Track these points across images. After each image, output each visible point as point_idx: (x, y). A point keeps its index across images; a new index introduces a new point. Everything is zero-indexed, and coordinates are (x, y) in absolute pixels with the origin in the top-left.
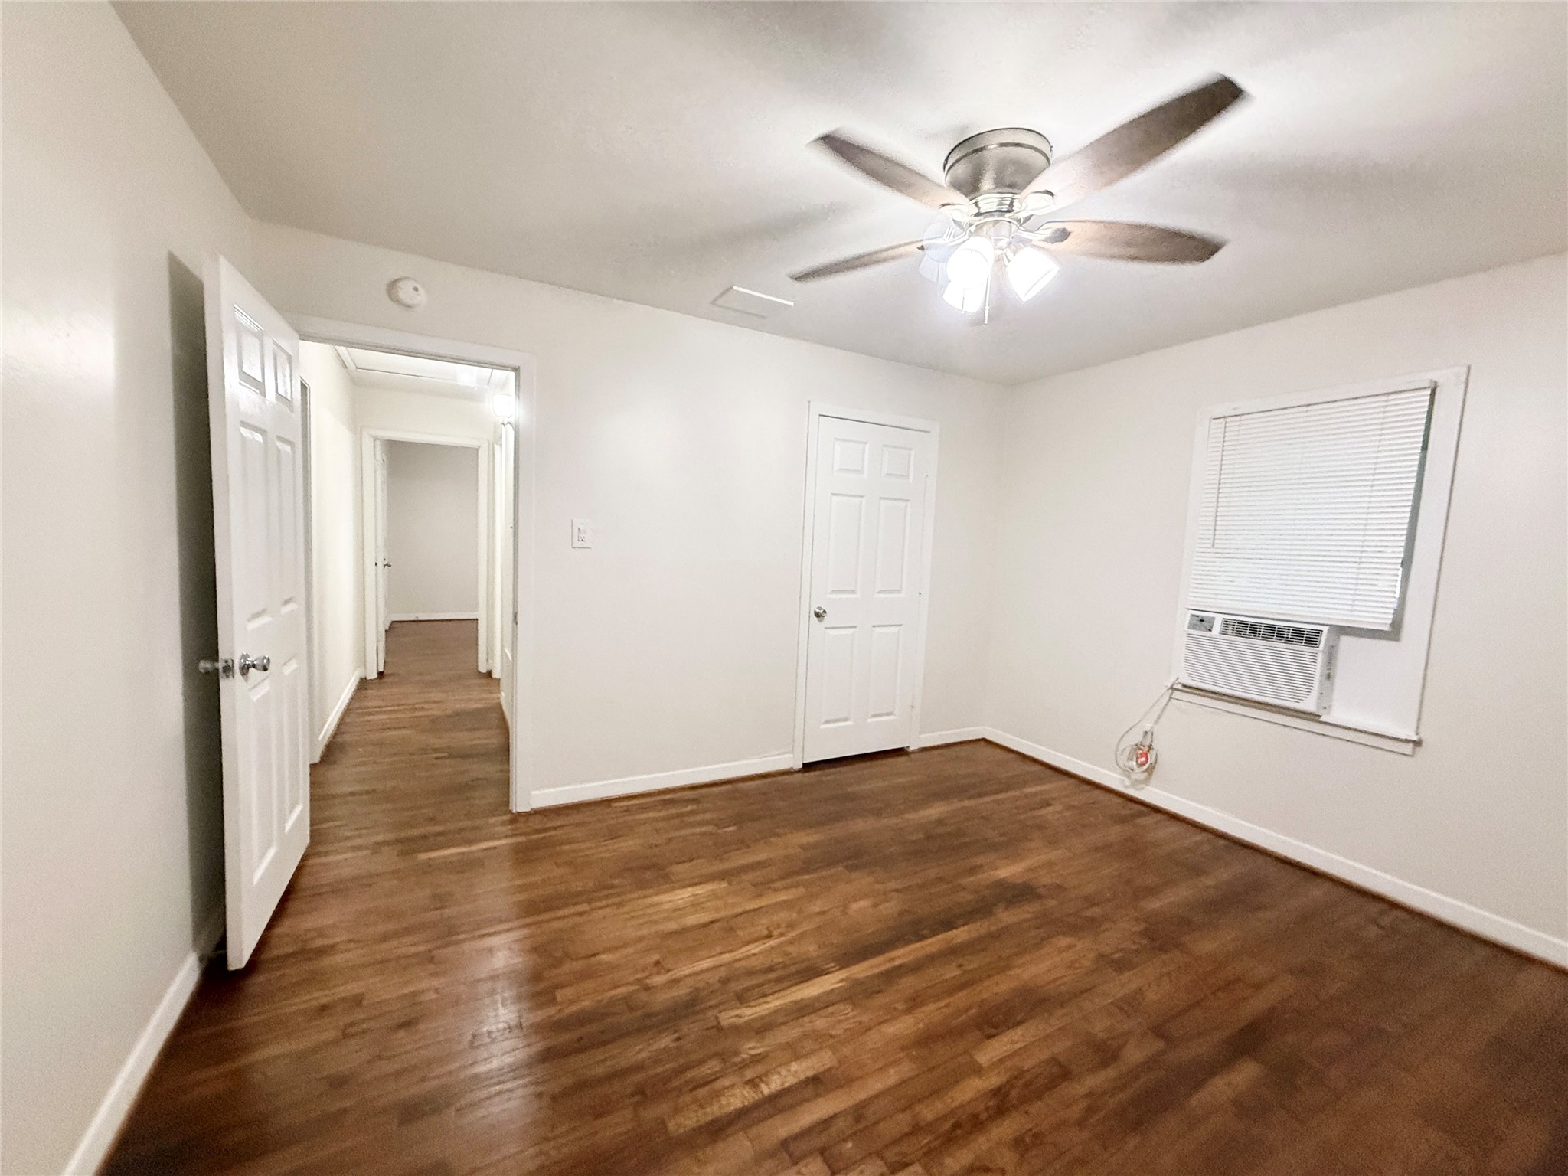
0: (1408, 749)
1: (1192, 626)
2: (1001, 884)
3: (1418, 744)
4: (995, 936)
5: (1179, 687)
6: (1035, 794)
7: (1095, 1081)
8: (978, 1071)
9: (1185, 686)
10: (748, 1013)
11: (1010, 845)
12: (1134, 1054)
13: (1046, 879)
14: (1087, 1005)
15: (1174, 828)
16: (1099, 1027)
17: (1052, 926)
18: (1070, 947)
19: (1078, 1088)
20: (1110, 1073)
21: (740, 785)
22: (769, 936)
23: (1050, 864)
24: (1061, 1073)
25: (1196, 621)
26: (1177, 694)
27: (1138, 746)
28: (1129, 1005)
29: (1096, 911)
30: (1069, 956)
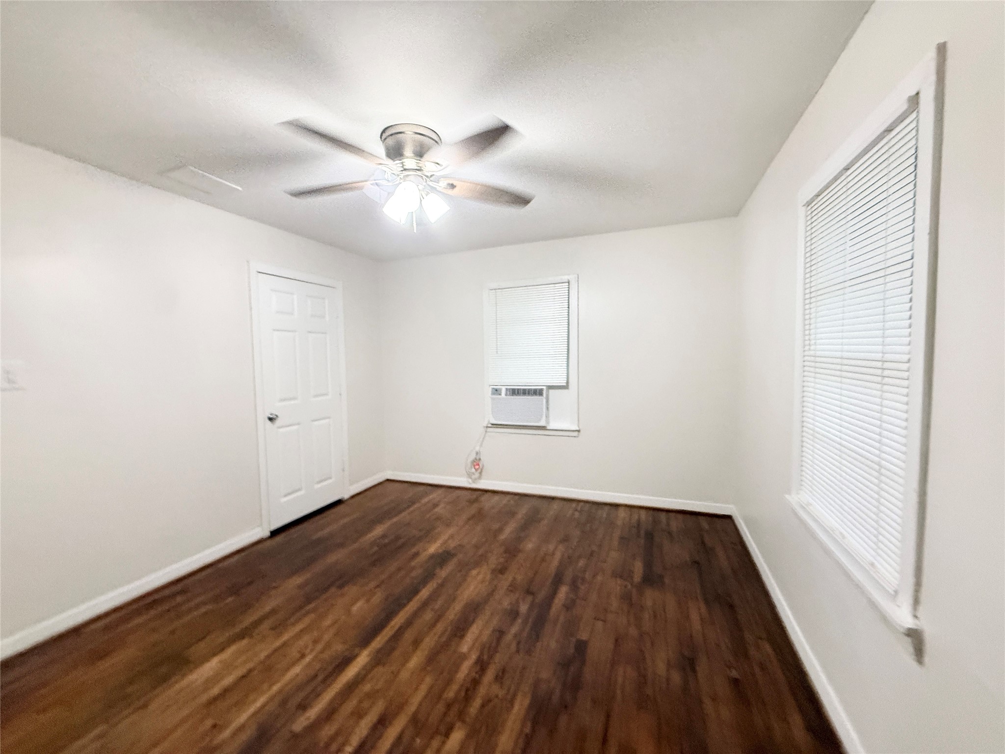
0: (576, 434)
1: (493, 394)
2: (432, 557)
3: (579, 431)
4: (441, 585)
5: (490, 425)
6: (428, 502)
7: (514, 630)
8: (464, 657)
9: (493, 424)
10: (313, 713)
11: (428, 534)
12: (524, 608)
13: (452, 544)
14: (497, 597)
15: (496, 498)
16: (506, 604)
17: (465, 568)
18: (478, 574)
19: (509, 637)
20: (519, 621)
21: (220, 565)
22: (303, 656)
23: (452, 537)
24: (500, 633)
25: (494, 391)
26: (489, 430)
27: (474, 461)
28: (513, 588)
29: (481, 552)
30: (480, 577)
